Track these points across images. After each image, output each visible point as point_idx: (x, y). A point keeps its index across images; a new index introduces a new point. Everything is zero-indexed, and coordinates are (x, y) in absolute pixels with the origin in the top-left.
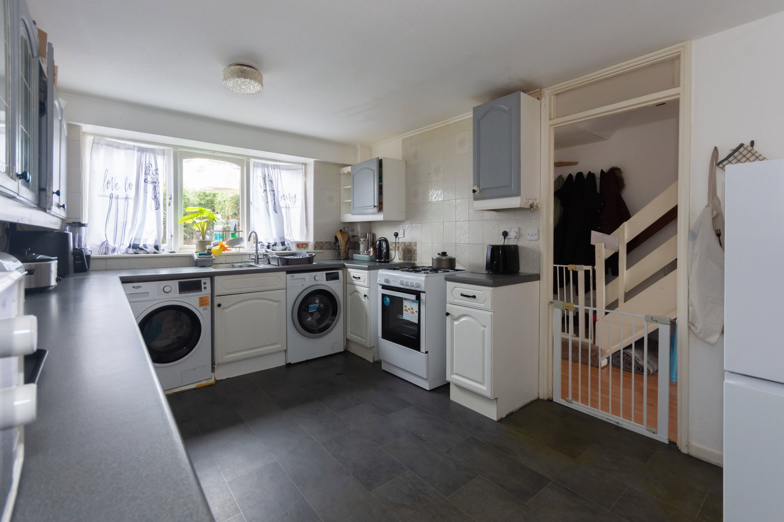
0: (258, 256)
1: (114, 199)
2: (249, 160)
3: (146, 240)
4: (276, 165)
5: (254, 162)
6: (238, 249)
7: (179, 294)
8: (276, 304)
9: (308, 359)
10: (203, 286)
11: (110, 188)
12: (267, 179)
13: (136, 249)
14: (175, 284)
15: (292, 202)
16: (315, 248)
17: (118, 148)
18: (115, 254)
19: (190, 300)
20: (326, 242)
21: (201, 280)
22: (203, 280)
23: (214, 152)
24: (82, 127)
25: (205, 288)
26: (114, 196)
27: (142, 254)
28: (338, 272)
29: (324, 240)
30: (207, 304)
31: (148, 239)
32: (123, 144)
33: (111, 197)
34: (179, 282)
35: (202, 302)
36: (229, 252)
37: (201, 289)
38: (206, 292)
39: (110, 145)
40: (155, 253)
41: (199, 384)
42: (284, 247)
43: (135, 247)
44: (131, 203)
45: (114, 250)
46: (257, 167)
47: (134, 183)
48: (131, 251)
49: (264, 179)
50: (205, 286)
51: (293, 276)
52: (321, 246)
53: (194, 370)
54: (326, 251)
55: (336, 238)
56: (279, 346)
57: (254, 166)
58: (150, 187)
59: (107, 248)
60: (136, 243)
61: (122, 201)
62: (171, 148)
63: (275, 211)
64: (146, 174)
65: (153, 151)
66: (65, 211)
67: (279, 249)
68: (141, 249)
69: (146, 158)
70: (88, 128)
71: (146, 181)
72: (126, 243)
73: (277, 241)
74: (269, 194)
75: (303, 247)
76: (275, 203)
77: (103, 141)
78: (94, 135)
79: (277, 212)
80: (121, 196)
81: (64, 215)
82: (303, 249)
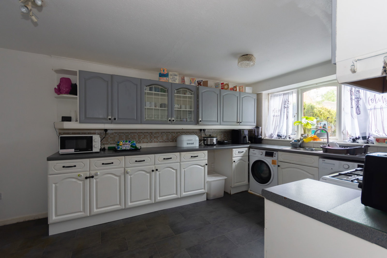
1: (275, 117)
6: (322, 140)
7: (265, 156)
8: (311, 176)
10: (274, 155)
11: (274, 113)
12: (353, 90)
13: (279, 136)
15: (385, 103)
17: (277, 96)
18: (273, 138)
19: (268, 160)
21: (273, 152)
22: (275, 152)
23: (317, 84)
24: (262, 93)
25: (275, 156)
26: (275, 115)
30: (275, 164)
31: (283, 133)
32: (279, 94)
34: (266, 152)
35: (274, 162)
38: (274, 158)
39: (274, 96)
42: (366, 141)
43: (278, 136)
44: (279, 117)
47: (280, 109)
48: (278, 137)
49: (351, 91)
51: (325, 161)
58: (286, 109)
60: (280, 134)
61: (277, 117)
62: (296, 90)
63: (357, 113)
64: (285, 104)
65: (288, 93)
66: (254, 123)
67: (361, 142)
68: (281, 137)
69: (286, 97)
70: (264, 93)
71: (285, 107)
72: (276, 134)
73: (361, 136)
74: (354, 102)
75: (384, 142)
76: (358, 107)
77: (273, 95)
78: (271, 93)
79: (360, 114)
80: (277, 115)
81: (255, 124)
82: (384, 144)
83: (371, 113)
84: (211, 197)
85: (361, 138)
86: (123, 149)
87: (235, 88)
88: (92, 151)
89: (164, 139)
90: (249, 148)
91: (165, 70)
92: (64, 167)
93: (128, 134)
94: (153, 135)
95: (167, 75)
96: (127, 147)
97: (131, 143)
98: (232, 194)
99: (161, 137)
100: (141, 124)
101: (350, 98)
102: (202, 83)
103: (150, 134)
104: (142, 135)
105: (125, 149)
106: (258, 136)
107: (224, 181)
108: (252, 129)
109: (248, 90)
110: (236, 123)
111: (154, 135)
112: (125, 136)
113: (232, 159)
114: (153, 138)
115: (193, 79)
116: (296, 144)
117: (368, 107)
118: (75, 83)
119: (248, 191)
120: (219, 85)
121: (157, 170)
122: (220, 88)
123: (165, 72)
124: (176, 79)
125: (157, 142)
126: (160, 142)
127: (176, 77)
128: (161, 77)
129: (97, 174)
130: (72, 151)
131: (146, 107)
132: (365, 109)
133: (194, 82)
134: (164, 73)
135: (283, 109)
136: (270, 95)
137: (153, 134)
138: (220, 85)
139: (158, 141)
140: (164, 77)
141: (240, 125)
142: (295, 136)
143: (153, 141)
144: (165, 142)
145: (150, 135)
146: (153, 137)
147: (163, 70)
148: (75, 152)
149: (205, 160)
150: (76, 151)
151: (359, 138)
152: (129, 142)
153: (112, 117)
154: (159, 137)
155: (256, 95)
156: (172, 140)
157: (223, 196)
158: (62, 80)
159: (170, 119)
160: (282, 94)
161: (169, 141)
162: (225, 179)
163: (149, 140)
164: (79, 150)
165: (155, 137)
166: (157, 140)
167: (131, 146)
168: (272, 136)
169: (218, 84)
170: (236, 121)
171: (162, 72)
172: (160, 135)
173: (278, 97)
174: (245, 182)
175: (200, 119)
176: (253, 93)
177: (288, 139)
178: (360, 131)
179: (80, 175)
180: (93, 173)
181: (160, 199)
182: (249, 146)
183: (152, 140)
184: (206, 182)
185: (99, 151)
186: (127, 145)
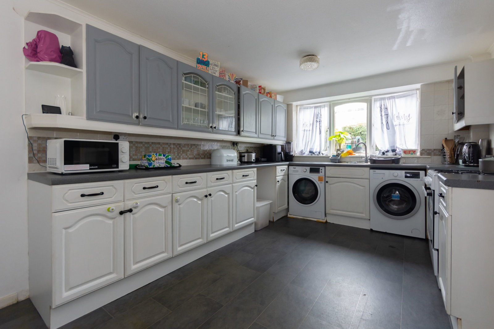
0: (367, 158)
1: (305, 132)
2: (372, 97)
3: (316, 149)
4: (392, 96)
5: (375, 99)
6: (360, 154)
7: (310, 173)
8: (362, 188)
9: (387, 232)
10: (320, 171)
11: (304, 127)
12: (383, 107)
13: (311, 153)
14: (308, 168)
15: (406, 120)
16: (421, 154)
17: (307, 109)
18: (305, 155)
19: (314, 177)
20: (434, 150)
21: (319, 168)
22: (321, 168)
23: (349, 99)
25: (321, 172)
26: (306, 130)
27: (313, 155)
28: (419, 173)
29: (433, 147)
30: (322, 180)
32: (309, 107)
33: (304, 131)
34: (310, 168)
35: (320, 179)
36: (353, 155)
37: (319, 172)
38: (322, 174)
39: (305, 108)
40: (318, 155)
41: (318, 220)
43: (311, 152)
44: (311, 132)
45: (304, 154)
46: (376, 101)
47: (312, 123)
48: (310, 154)
49: (381, 108)
50: (322, 171)
51: (375, 171)
52: (428, 153)
53: (316, 212)
54: (434, 157)
55: (443, 146)
56: (364, 215)
57: (374, 101)
58: (318, 123)
59: (302, 153)
60: (312, 150)
61: (308, 132)
62: (328, 103)
63: (387, 128)
64: (317, 118)
65: (320, 107)
66: (285, 137)
67: (390, 155)
68: (314, 153)
69: (317, 110)
70: (294, 104)
71: (317, 121)
72: (308, 150)
73: (390, 149)
74: (383, 118)
75: (410, 153)
76: (387, 123)
77: (302, 107)
78: (300, 105)
79: (389, 129)
80: (308, 130)
81: (285, 139)
82: (410, 155)
83: (397, 128)
84: (259, 227)
85: (391, 151)
86: (157, 166)
87: (269, 94)
88: (118, 168)
89: (195, 155)
90: (289, 165)
91: (205, 55)
92: (83, 196)
93: (149, 145)
94: (181, 149)
95: (207, 63)
96: (161, 163)
97: (166, 158)
98: (275, 220)
99: (191, 151)
100: (177, 129)
101: (380, 115)
102: (241, 82)
103: (178, 146)
104: (167, 148)
105: (159, 166)
106: (290, 152)
107: (269, 206)
108: (283, 144)
109: (279, 98)
110: (270, 137)
111: (183, 149)
112: (144, 148)
113: (275, 179)
114: (181, 153)
115: (232, 74)
116: (336, 159)
117: (395, 124)
118: (68, 46)
119: (287, 215)
120: (256, 88)
121: (210, 195)
122: (258, 91)
123: (205, 58)
124: (216, 71)
125: (186, 159)
126: (190, 159)
127: (216, 68)
128: (200, 65)
129: (137, 205)
130: (85, 168)
131: (184, 105)
132: (393, 126)
133: (234, 78)
134: (203, 59)
135: (315, 123)
136: (299, 107)
137: (182, 147)
138: (258, 88)
139: (188, 157)
140: (203, 65)
141: (274, 139)
142: (327, 152)
143: (181, 157)
144: (196, 159)
145: (178, 148)
146: (182, 150)
147: (203, 55)
148: (90, 169)
149: (254, 180)
150: (92, 167)
151: (388, 151)
152: (164, 156)
153: (139, 114)
154: (188, 151)
155: (286, 105)
156: (203, 156)
157: (268, 225)
158: (40, 34)
159: (211, 125)
160: (313, 106)
161: (200, 158)
162: (271, 203)
163: (176, 155)
164: (97, 167)
165: (183, 151)
166: (186, 155)
167: (166, 162)
168: (303, 152)
169: (255, 86)
170: (271, 134)
171: (200, 58)
172: (190, 149)
173: (309, 110)
174: (284, 206)
175: (242, 129)
176: (284, 103)
177: (321, 155)
178: (389, 144)
179: (111, 209)
180: (129, 205)
181: (212, 237)
182: (288, 163)
183: (180, 155)
184: (255, 208)
185: (128, 168)
186: (161, 160)
